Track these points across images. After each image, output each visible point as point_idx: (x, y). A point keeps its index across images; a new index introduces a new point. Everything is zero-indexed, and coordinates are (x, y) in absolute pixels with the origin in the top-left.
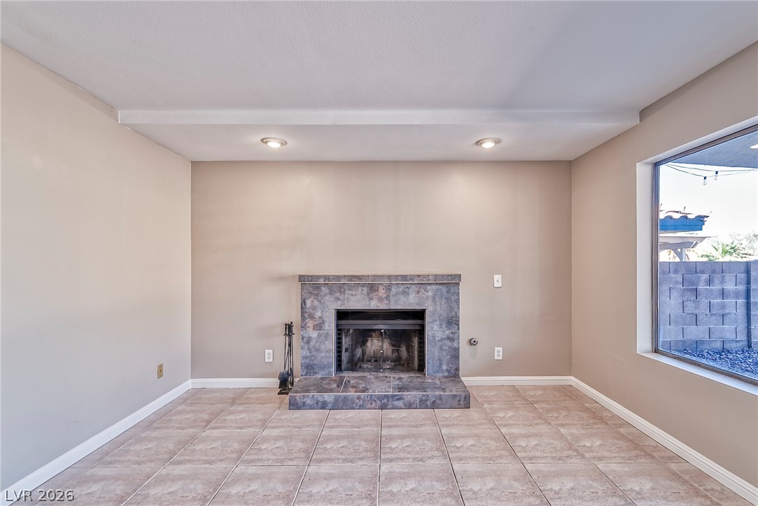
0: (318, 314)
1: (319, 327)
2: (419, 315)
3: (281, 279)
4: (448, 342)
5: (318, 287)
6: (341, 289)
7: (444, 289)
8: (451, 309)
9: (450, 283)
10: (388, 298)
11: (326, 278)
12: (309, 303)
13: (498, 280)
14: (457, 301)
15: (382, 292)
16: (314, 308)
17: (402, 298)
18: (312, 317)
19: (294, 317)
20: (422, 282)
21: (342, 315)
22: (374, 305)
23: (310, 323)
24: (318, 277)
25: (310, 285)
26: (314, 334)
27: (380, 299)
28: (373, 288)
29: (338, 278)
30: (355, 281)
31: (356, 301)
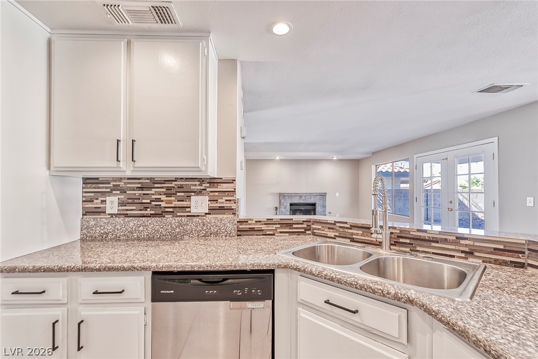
0: (285, 204)
1: (285, 208)
2: (314, 205)
3: (273, 194)
4: (323, 213)
5: (285, 196)
6: (292, 197)
7: (321, 197)
8: (324, 203)
9: (323, 195)
10: (305, 199)
11: (288, 194)
12: (282, 201)
13: (337, 194)
14: (326, 200)
15: (303, 197)
16: (284, 202)
17: (310, 200)
18: (283, 205)
19: (277, 206)
20: (316, 195)
21: (291, 205)
22: (301, 201)
23: (283, 207)
24: (286, 193)
25: (282, 196)
26: (284, 210)
27: (303, 200)
28: (301, 197)
29: (291, 193)
30: (296, 195)
31: (296, 200)
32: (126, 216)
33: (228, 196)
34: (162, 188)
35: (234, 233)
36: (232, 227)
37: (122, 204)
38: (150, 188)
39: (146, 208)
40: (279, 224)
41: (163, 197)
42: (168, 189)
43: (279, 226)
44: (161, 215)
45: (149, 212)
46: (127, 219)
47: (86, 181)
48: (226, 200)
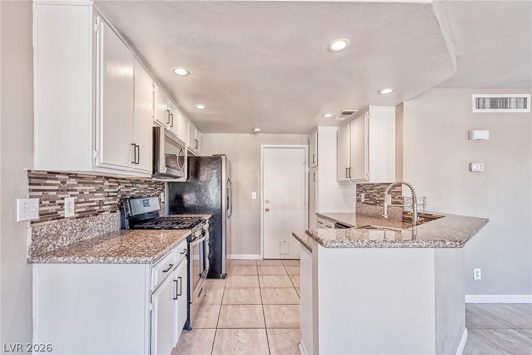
32: (367, 203)
33: (398, 195)
34: (376, 189)
35: (401, 219)
36: (400, 216)
37: (365, 198)
38: (372, 190)
39: (372, 200)
40: (424, 217)
41: (376, 194)
42: (378, 190)
43: (423, 219)
44: (375, 204)
45: (372, 202)
46: (366, 205)
47: (358, 186)
48: (398, 198)
